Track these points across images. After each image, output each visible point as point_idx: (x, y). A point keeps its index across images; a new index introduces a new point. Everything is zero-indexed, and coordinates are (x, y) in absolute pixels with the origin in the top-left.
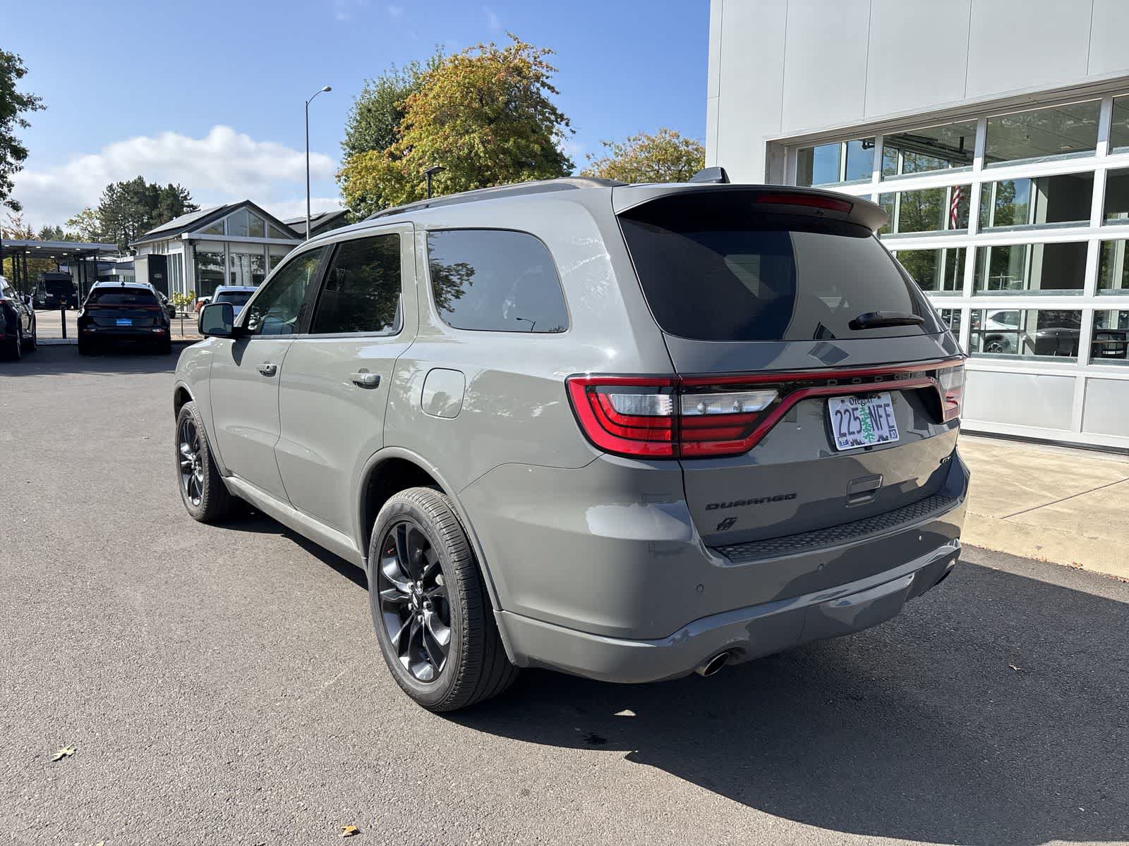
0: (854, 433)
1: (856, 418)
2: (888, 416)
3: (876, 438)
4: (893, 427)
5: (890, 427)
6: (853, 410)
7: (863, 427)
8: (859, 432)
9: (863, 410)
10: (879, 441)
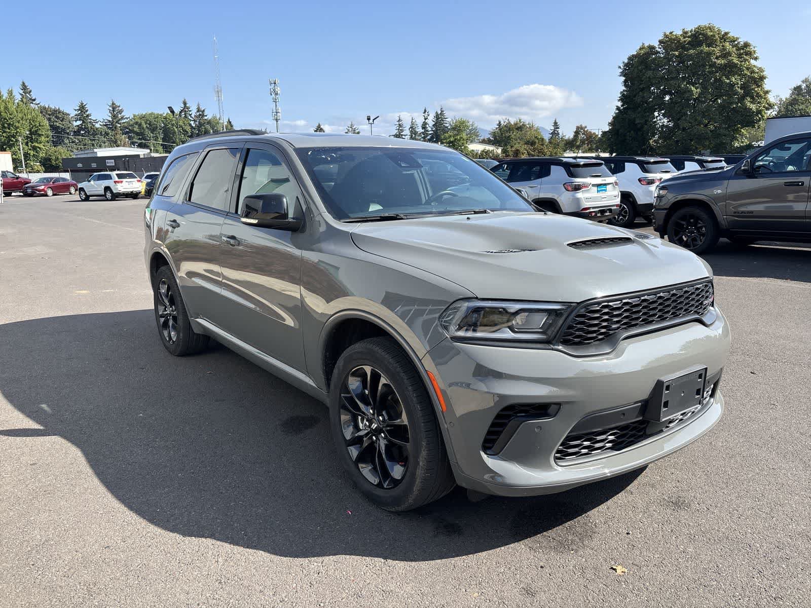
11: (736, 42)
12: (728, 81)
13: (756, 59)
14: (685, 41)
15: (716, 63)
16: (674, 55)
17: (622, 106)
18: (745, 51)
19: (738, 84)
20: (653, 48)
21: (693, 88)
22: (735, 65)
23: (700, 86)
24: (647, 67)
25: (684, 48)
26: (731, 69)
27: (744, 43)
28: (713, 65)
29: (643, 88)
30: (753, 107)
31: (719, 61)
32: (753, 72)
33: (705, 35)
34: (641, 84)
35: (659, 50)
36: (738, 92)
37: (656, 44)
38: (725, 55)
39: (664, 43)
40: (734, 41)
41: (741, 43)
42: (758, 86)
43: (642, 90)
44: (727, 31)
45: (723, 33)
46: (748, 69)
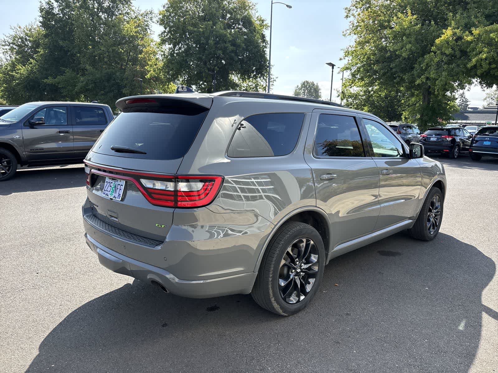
0: (107, 191)
1: (111, 186)
2: (120, 189)
3: (113, 196)
4: (120, 194)
5: (119, 194)
6: (111, 183)
7: (111, 190)
8: (109, 191)
9: (114, 184)
10: (113, 197)
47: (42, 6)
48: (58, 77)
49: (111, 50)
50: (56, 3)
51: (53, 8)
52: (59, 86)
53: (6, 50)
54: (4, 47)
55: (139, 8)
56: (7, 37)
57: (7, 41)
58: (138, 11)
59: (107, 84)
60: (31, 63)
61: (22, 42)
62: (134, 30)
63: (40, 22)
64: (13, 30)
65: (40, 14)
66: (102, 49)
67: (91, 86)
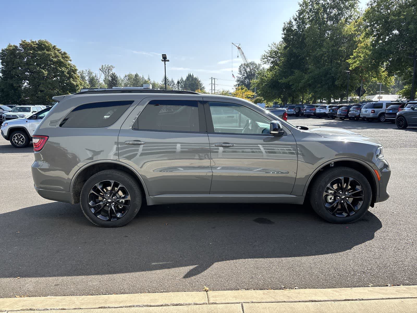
11: (60, 51)
12: (61, 70)
13: (71, 61)
14: (35, 47)
15: (53, 60)
16: (30, 52)
17: (3, 76)
18: (64, 55)
19: (66, 72)
20: (16, 47)
21: (44, 71)
22: (62, 63)
23: (47, 70)
24: (15, 56)
25: (34, 49)
26: (60, 64)
27: (64, 52)
28: (51, 61)
29: (15, 67)
30: (75, 83)
31: (54, 59)
32: (71, 67)
33: (45, 45)
34: (13, 65)
35: (20, 49)
36: (66, 75)
37: (18, 45)
38: (56, 56)
39: (22, 45)
40: (59, 51)
41: (63, 52)
42: (75, 74)
43: (14, 68)
44: (55, 45)
45: (53, 46)
46: (69, 65)
47: (285, 26)
48: (290, 77)
49: (330, 50)
50: (295, 22)
51: (293, 26)
52: (290, 84)
53: (265, 62)
54: (264, 60)
55: (362, 8)
56: (266, 53)
57: (266, 55)
58: (361, 12)
59: (323, 79)
60: (276, 69)
61: (275, 55)
62: (353, 29)
63: (283, 38)
64: (270, 47)
65: (282, 32)
66: (324, 50)
67: (311, 81)
